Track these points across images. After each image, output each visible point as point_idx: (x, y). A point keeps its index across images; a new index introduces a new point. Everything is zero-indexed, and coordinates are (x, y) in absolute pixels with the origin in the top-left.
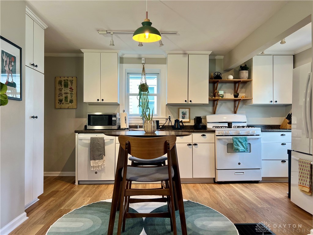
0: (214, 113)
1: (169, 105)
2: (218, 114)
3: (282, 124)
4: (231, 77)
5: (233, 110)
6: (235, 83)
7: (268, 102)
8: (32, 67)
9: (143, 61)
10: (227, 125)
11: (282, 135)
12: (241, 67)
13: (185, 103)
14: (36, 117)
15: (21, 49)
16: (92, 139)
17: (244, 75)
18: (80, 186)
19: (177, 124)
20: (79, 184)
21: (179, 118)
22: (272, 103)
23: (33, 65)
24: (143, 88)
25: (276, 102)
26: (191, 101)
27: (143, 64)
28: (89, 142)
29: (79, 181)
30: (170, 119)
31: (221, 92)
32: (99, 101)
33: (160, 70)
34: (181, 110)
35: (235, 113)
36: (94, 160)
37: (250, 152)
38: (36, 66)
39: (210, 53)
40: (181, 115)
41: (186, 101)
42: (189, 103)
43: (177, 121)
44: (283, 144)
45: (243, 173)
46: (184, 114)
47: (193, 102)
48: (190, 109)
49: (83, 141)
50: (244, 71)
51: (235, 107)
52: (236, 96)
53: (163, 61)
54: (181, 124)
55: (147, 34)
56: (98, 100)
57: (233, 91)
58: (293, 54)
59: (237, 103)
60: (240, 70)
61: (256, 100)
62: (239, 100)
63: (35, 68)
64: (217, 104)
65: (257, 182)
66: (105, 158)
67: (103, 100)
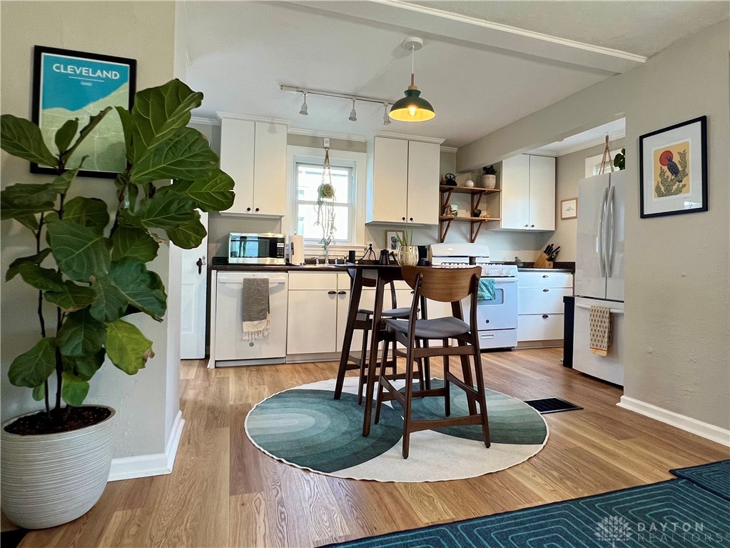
0: (442, 241)
1: (371, 226)
2: (448, 243)
3: (538, 261)
4: (471, 184)
5: (468, 236)
6: (473, 193)
7: (520, 227)
9: (327, 142)
10: (467, 260)
11: (544, 277)
12: (485, 168)
13: (402, 221)
16: (247, 281)
17: (490, 181)
18: (222, 370)
19: (384, 257)
20: (215, 366)
21: (386, 246)
22: (527, 228)
24: (326, 191)
25: (533, 226)
26: (411, 219)
27: (326, 148)
28: (241, 286)
29: (216, 362)
30: (371, 249)
31: (454, 207)
32: (250, 212)
33: (355, 162)
34: (390, 235)
35: (472, 241)
36: (250, 320)
37: (503, 303)
39: (442, 141)
40: (390, 242)
41: (404, 219)
42: (409, 221)
43: (384, 253)
44: (544, 291)
45: (493, 335)
46: (394, 241)
47: (415, 221)
48: (403, 232)
49: (227, 284)
50: (491, 176)
51: (472, 232)
52: (475, 213)
53: (361, 147)
54: (391, 258)
55: (412, 109)
56: (249, 209)
57: (469, 207)
58: (555, 155)
59: (476, 226)
60: (484, 174)
61: (505, 224)
62: (481, 221)
64: (448, 226)
65: (509, 349)
66: (269, 317)
67: (257, 210)
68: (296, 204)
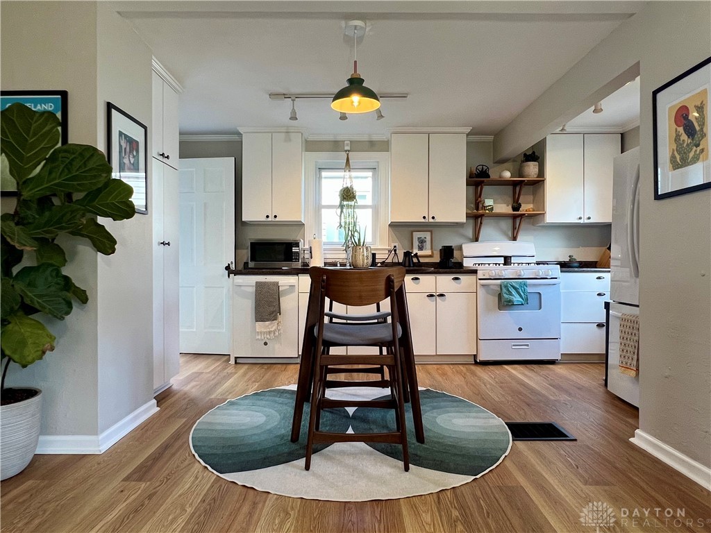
0: (477, 240)
1: (393, 226)
2: (483, 241)
3: (601, 259)
4: (507, 175)
5: (510, 234)
6: (515, 184)
7: (573, 219)
8: (161, 158)
9: (347, 145)
10: (502, 260)
11: (599, 278)
12: (525, 155)
13: (423, 220)
14: (168, 244)
15: (145, 128)
16: (258, 284)
17: (532, 169)
18: (239, 366)
19: (407, 259)
20: (236, 363)
21: (412, 248)
22: (581, 221)
23: (163, 155)
24: (348, 194)
25: (589, 218)
26: (433, 218)
27: (346, 151)
28: (253, 289)
29: (236, 358)
30: (395, 251)
31: (489, 202)
32: (269, 219)
33: (378, 162)
34: (416, 235)
35: (514, 239)
36: (263, 321)
37: (540, 308)
38: (168, 157)
39: (468, 130)
40: (416, 243)
41: (424, 217)
42: (431, 220)
43: (407, 254)
44: (599, 295)
45: (528, 345)
46: (422, 241)
47: (438, 220)
48: (431, 232)
49: (243, 288)
50: (531, 164)
51: (514, 228)
52: (516, 208)
53: (383, 146)
54: (415, 260)
55: (356, 98)
56: (268, 217)
57: (510, 200)
58: (621, 131)
59: (518, 221)
60: (523, 162)
61: (550, 218)
62: (522, 216)
63: (165, 160)
64: (481, 223)
65: (552, 362)
66: (280, 318)
67: (275, 217)
68: (318, 208)
